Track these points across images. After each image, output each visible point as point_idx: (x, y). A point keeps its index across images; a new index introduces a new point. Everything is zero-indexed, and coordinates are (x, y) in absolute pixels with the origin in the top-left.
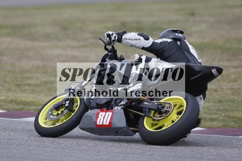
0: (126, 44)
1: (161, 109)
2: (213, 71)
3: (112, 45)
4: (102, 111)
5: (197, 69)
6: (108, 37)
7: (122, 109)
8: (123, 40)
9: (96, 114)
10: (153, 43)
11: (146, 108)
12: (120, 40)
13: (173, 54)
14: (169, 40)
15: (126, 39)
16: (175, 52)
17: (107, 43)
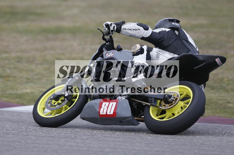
0: (125, 34)
1: (168, 98)
2: (216, 60)
3: (111, 35)
4: (106, 101)
5: (201, 58)
6: (106, 27)
7: (126, 98)
8: (122, 30)
9: (99, 104)
10: (153, 33)
11: (151, 98)
12: (119, 30)
13: (172, 43)
14: (168, 30)
15: (126, 29)
16: (174, 41)
17: (105, 33)
